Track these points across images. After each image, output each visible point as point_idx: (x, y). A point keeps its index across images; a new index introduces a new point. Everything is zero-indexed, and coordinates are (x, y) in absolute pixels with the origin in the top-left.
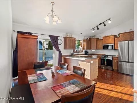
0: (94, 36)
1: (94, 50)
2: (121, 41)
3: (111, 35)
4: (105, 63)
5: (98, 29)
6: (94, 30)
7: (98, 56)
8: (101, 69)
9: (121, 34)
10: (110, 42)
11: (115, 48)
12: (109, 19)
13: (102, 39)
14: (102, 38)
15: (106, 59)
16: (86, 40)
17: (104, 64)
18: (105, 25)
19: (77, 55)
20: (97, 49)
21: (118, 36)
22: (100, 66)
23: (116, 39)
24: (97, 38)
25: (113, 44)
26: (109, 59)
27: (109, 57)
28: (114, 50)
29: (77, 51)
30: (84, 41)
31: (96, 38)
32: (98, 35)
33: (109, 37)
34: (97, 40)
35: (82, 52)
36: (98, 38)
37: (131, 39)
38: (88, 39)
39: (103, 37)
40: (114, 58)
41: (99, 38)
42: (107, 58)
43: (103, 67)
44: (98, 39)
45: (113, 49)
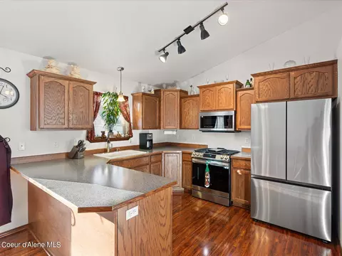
0: (172, 82)
1: (172, 130)
2: (257, 102)
3: (225, 81)
4: (204, 178)
5: (181, 50)
6: (167, 54)
7: (183, 153)
8: (193, 200)
9: (260, 78)
10: (223, 106)
11: (239, 127)
12: (222, 9)
13: (198, 96)
14: (196, 91)
15: (209, 165)
16: (144, 94)
17: (202, 183)
18: (205, 35)
19: (105, 151)
20: (181, 128)
21: (248, 86)
22: (189, 187)
23: (240, 93)
24: (181, 91)
25: (232, 113)
26: (220, 164)
27: (218, 157)
28: (236, 131)
29: (106, 134)
30: (135, 98)
31: (178, 88)
32: (186, 82)
33: (218, 88)
34: (181, 98)
35: (127, 139)
36: (186, 92)
37: (292, 96)
38: (153, 93)
39: (200, 87)
40: (234, 163)
41: (188, 89)
42: (212, 163)
43: (200, 194)
44: (184, 95)
45: (233, 129)
